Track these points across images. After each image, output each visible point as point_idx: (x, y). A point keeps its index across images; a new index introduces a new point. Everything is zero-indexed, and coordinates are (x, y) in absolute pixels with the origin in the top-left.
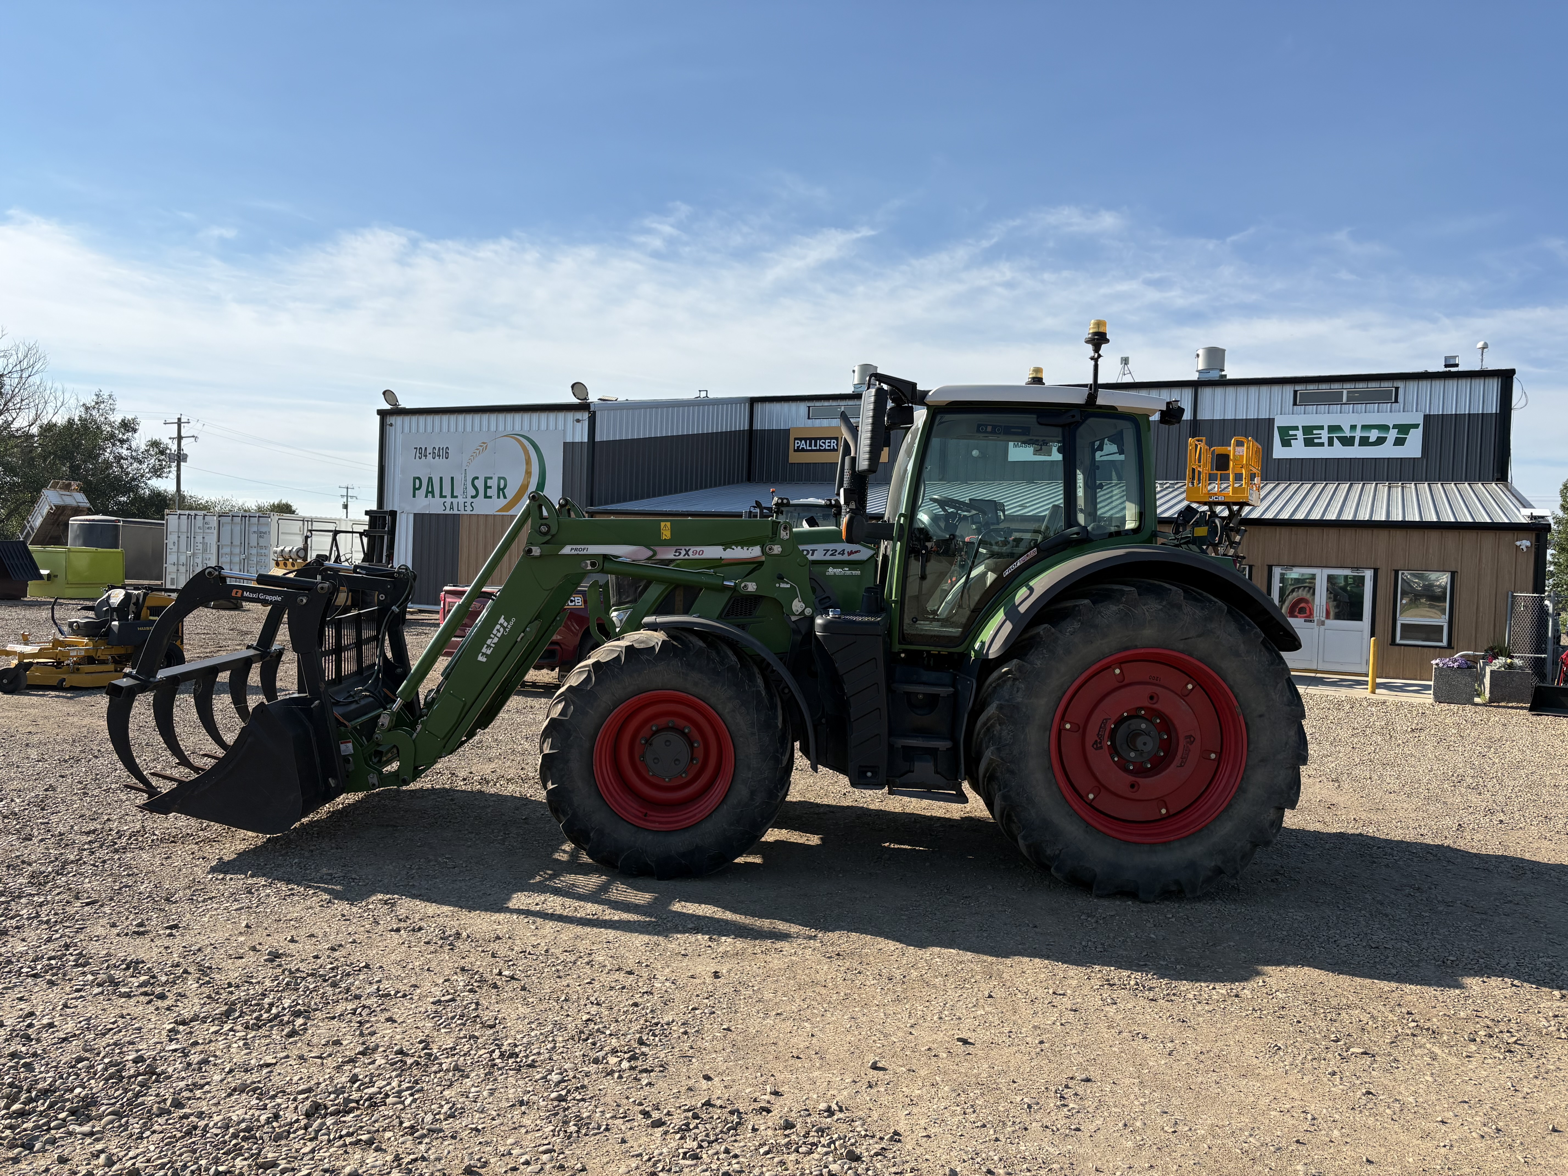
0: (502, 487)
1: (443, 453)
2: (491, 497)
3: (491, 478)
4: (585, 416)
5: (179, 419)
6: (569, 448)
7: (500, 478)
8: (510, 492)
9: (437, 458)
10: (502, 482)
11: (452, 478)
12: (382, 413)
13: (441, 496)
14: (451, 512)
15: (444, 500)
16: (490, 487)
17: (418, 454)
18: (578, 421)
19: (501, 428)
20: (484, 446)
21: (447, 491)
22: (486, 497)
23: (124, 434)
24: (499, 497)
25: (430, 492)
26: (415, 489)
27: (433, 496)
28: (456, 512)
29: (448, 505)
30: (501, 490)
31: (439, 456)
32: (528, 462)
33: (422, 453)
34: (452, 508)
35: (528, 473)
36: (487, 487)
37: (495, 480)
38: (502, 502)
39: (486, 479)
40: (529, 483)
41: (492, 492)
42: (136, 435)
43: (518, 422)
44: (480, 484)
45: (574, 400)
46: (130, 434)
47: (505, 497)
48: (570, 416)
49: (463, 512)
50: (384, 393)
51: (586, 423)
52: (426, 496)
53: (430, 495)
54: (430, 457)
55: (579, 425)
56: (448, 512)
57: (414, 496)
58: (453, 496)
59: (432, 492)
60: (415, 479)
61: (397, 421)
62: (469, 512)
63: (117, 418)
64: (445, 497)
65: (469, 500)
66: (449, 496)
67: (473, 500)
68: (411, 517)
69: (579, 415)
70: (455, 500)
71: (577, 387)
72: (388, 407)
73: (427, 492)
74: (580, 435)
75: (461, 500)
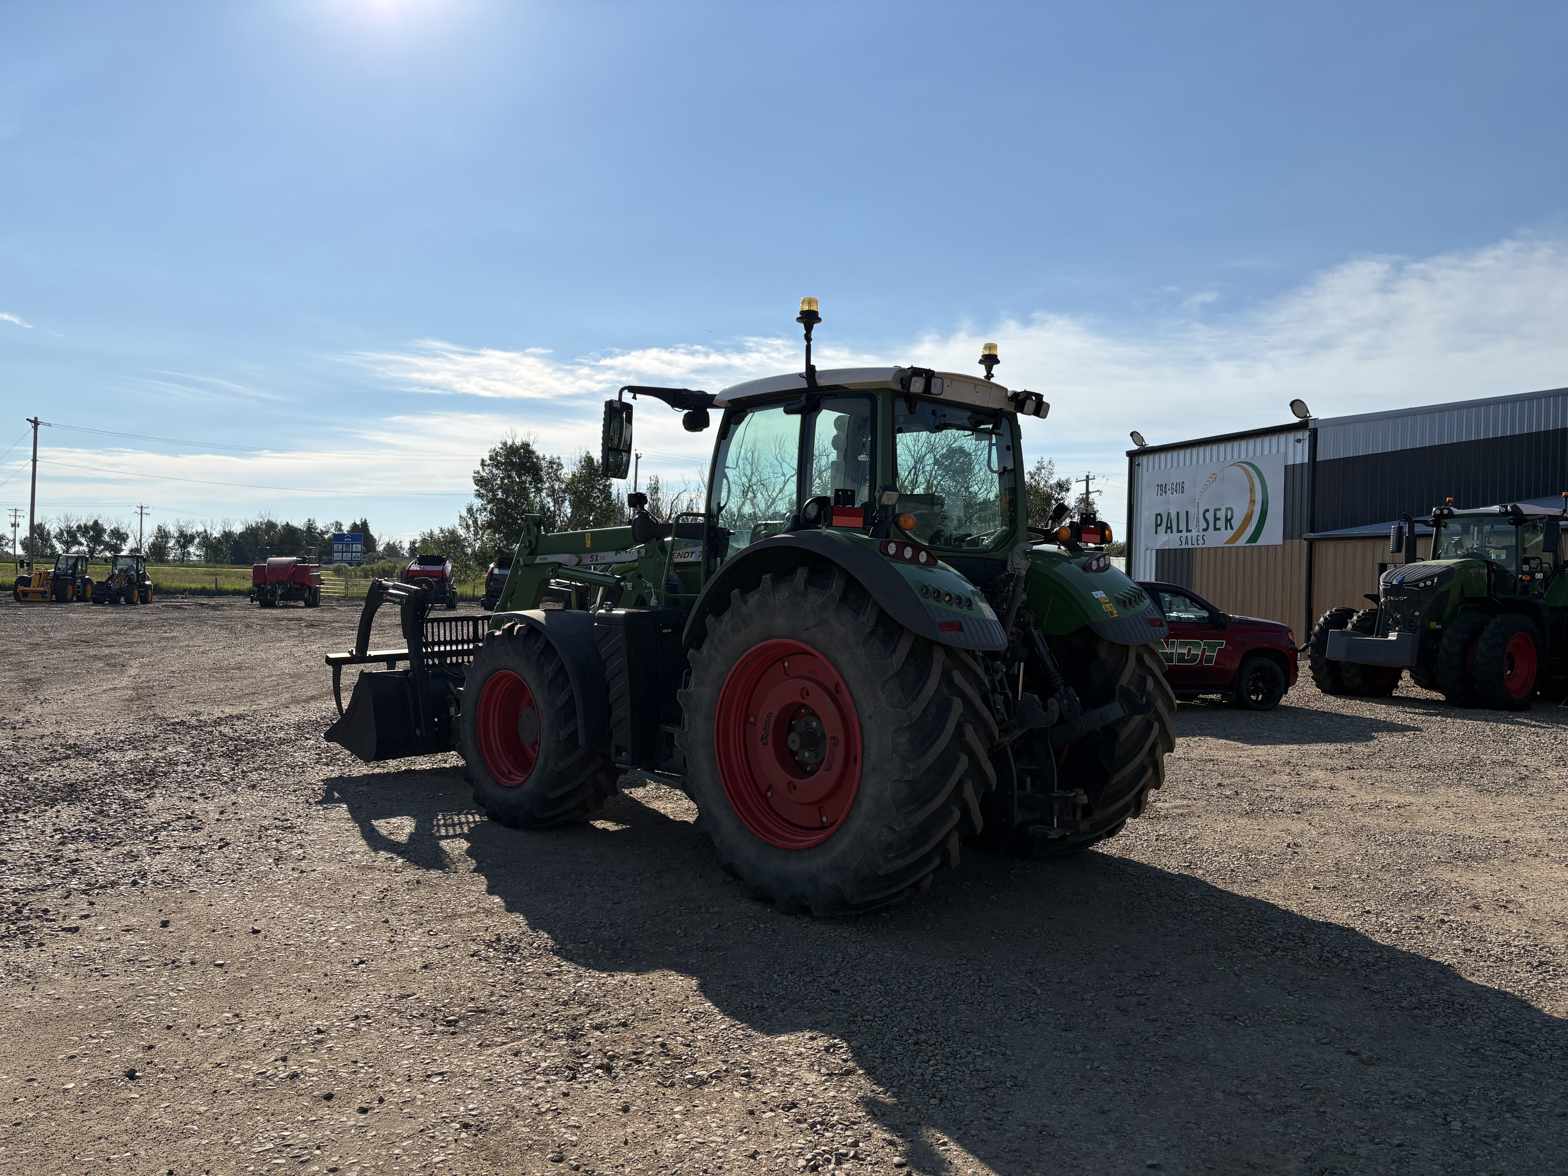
0: (1229, 518)
1: (1180, 488)
2: (1219, 529)
3: (1220, 509)
4: (1305, 435)
5: (1087, 477)
6: (1290, 471)
7: (1227, 509)
8: (1236, 523)
9: (1175, 493)
10: (1229, 512)
11: (1187, 512)
12: (1131, 455)
13: (1179, 531)
14: (1187, 547)
15: (1180, 534)
16: (1219, 519)
17: (1159, 491)
18: (1299, 441)
19: (1229, 458)
20: (1214, 477)
21: (1183, 527)
22: (1216, 529)
23: (1059, 494)
24: (1226, 529)
25: (1169, 528)
26: (1157, 526)
27: (1172, 532)
28: (1190, 546)
29: (1183, 539)
30: (1228, 521)
31: (1176, 491)
32: (1252, 490)
33: (1162, 489)
34: (1187, 543)
35: (1253, 502)
36: (1216, 519)
37: (1223, 511)
38: (1230, 533)
39: (1216, 510)
40: (1253, 512)
41: (1221, 524)
42: (1068, 495)
43: (1244, 449)
44: (1210, 516)
45: (1296, 420)
46: (1064, 493)
47: (1232, 528)
48: (1291, 437)
49: (1196, 546)
50: (1132, 434)
51: (1307, 443)
52: (1166, 532)
53: (1169, 531)
54: (1169, 492)
55: (1299, 445)
56: (1183, 546)
57: (1156, 533)
58: (1188, 531)
59: (1171, 528)
60: (1157, 515)
61: (1144, 460)
62: (1201, 546)
63: (1053, 481)
64: (1181, 531)
65: (1201, 533)
66: (1184, 531)
67: (1204, 533)
68: (1154, 552)
69: (1299, 435)
70: (1189, 534)
71: (1297, 405)
72: (1136, 447)
73: (1167, 528)
74: (1299, 454)
75: (1194, 533)
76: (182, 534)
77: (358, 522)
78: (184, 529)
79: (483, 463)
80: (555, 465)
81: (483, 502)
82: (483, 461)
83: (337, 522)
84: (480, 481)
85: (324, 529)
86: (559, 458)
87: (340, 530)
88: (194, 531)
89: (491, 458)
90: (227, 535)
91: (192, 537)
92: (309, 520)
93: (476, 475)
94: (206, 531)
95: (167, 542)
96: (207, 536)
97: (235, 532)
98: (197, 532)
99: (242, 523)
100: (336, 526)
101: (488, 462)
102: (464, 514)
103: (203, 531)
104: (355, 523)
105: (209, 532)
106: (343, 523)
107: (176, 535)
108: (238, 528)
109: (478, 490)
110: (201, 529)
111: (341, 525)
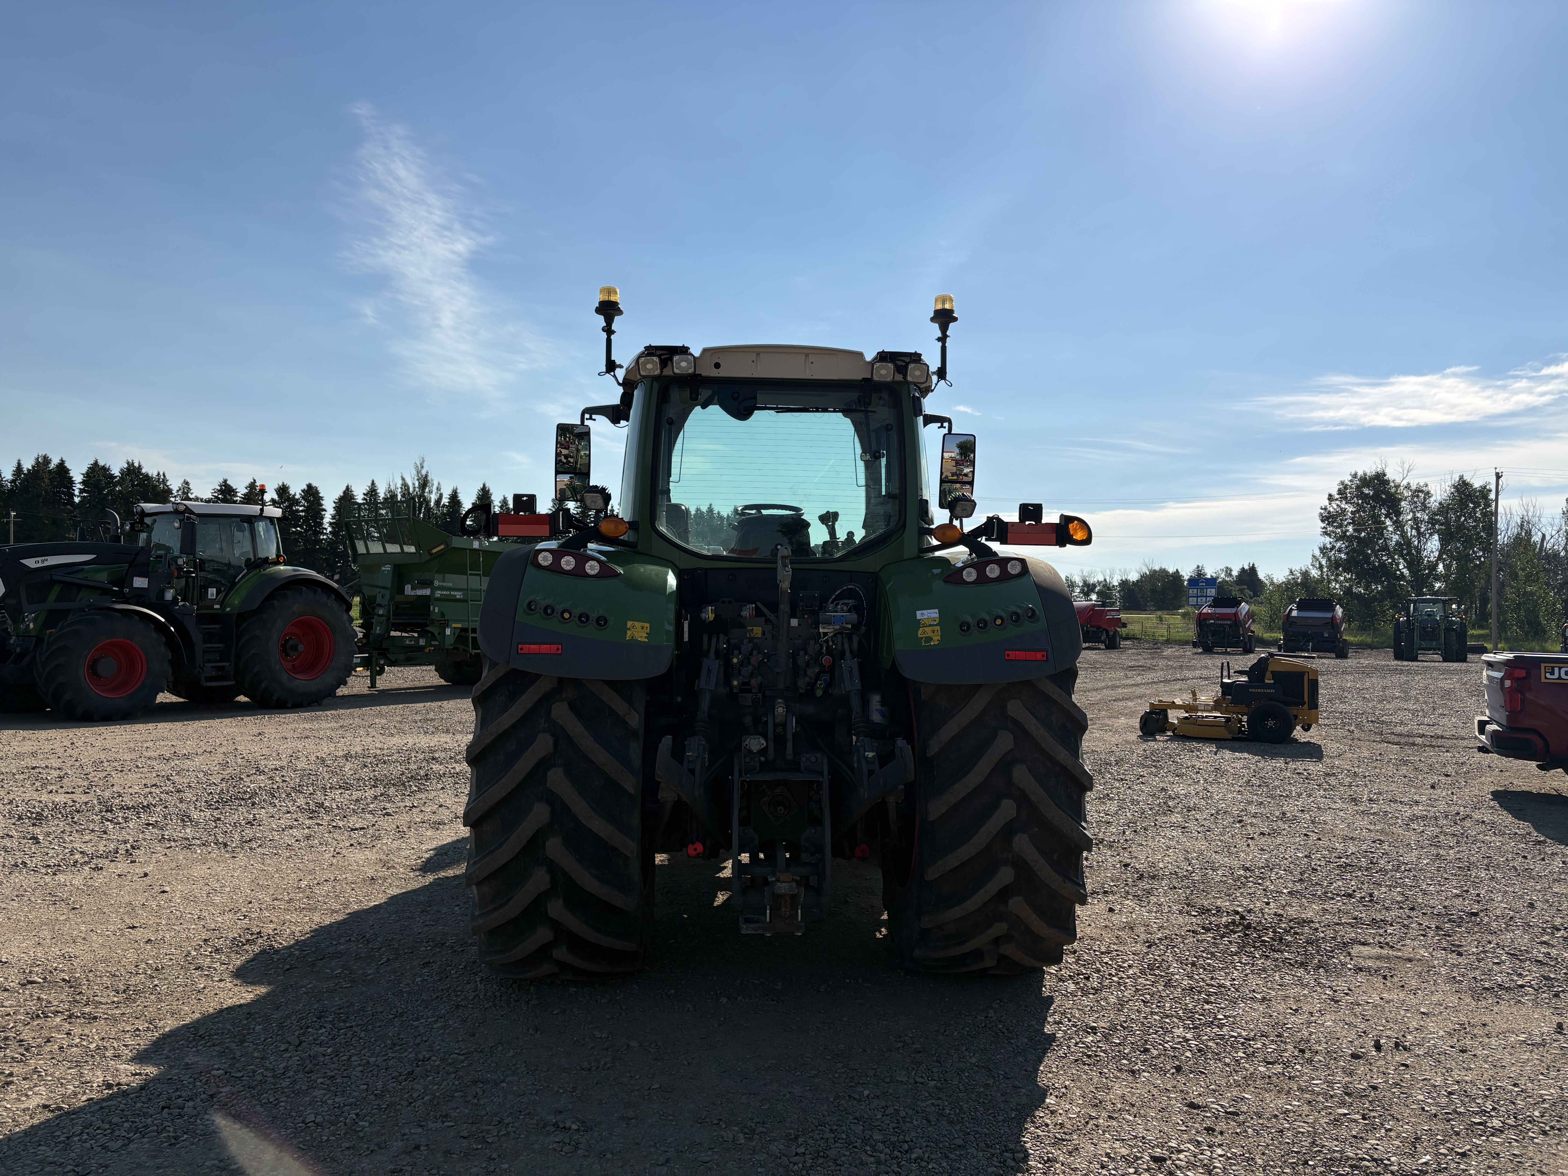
76: (1086, 584)
77: (1246, 567)
78: (1087, 579)
79: (1331, 498)
80: (1421, 494)
81: (1331, 540)
82: (1330, 495)
83: (1227, 568)
84: (1328, 518)
85: (1214, 575)
86: (1427, 485)
87: (1230, 575)
88: (1096, 580)
89: (1340, 492)
90: (1124, 584)
91: (1094, 586)
92: (1198, 567)
93: (1322, 511)
94: (1105, 580)
95: (1073, 591)
96: (1106, 585)
97: (1131, 580)
98: (1098, 581)
99: (1138, 572)
100: (1227, 571)
101: (1337, 496)
102: (1317, 553)
103: (1103, 580)
104: (1243, 568)
105: (1108, 581)
106: (1233, 569)
107: (1081, 584)
108: (1134, 577)
109: (1324, 528)
110: (1101, 579)
111: (1231, 570)
